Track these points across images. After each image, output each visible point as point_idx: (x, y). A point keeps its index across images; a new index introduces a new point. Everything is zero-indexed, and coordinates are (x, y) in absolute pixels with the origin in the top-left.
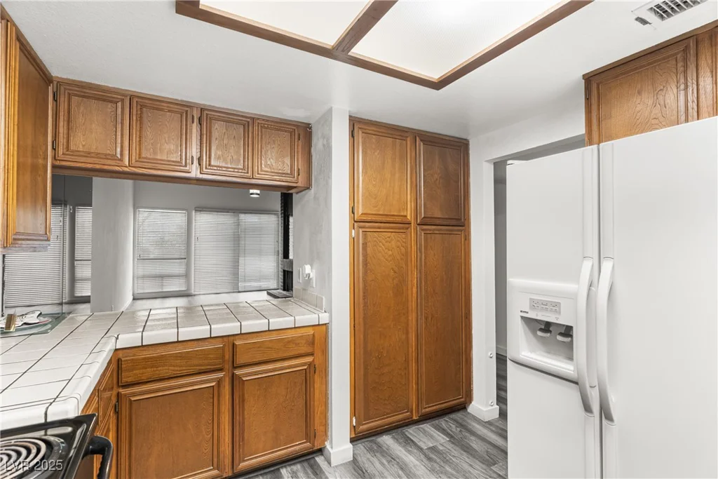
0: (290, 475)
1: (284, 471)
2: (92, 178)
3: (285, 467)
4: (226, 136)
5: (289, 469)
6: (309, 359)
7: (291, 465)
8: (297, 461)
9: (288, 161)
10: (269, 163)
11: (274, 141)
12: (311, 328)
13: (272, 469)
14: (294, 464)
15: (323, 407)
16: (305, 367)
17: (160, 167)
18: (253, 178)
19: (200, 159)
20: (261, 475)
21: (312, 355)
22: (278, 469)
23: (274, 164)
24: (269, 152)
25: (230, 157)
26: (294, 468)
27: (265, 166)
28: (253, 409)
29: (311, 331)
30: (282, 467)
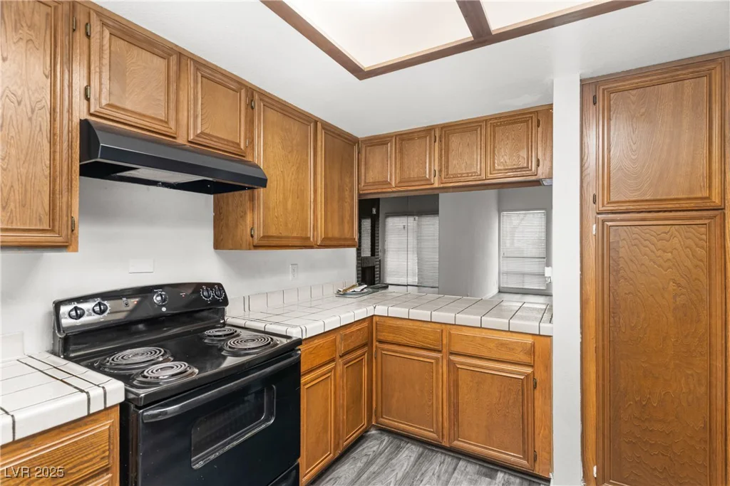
0: (503, 482)
1: (500, 475)
2: (437, 195)
3: (505, 473)
4: (461, 145)
5: (507, 476)
6: (529, 370)
7: (512, 475)
8: (518, 475)
9: (523, 153)
10: (502, 160)
11: (508, 137)
12: (530, 336)
13: (491, 466)
14: (515, 476)
15: (547, 431)
16: (522, 377)
17: (413, 184)
18: (486, 179)
19: (440, 171)
20: (480, 465)
21: (532, 366)
22: (498, 471)
23: (508, 161)
24: (502, 150)
25: (464, 164)
26: (512, 479)
27: (498, 165)
28: (467, 397)
29: (529, 340)
30: (502, 471)
